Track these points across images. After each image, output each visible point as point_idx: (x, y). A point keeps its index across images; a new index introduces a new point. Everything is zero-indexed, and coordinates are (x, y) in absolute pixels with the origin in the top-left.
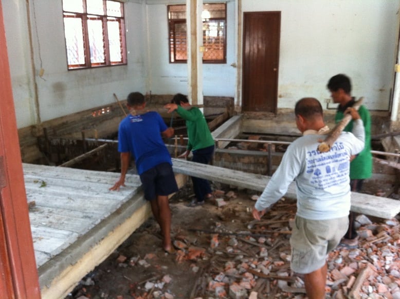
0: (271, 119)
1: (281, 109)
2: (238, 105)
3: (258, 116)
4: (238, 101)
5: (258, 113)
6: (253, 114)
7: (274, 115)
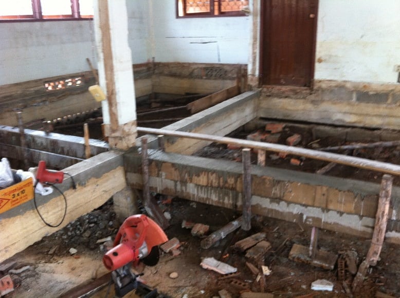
0: (304, 98)
1: (320, 81)
2: (253, 75)
3: (283, 92)
4: (253, 69)
5: (284, 88)
6: (276, 89)
7: (308, 91)
